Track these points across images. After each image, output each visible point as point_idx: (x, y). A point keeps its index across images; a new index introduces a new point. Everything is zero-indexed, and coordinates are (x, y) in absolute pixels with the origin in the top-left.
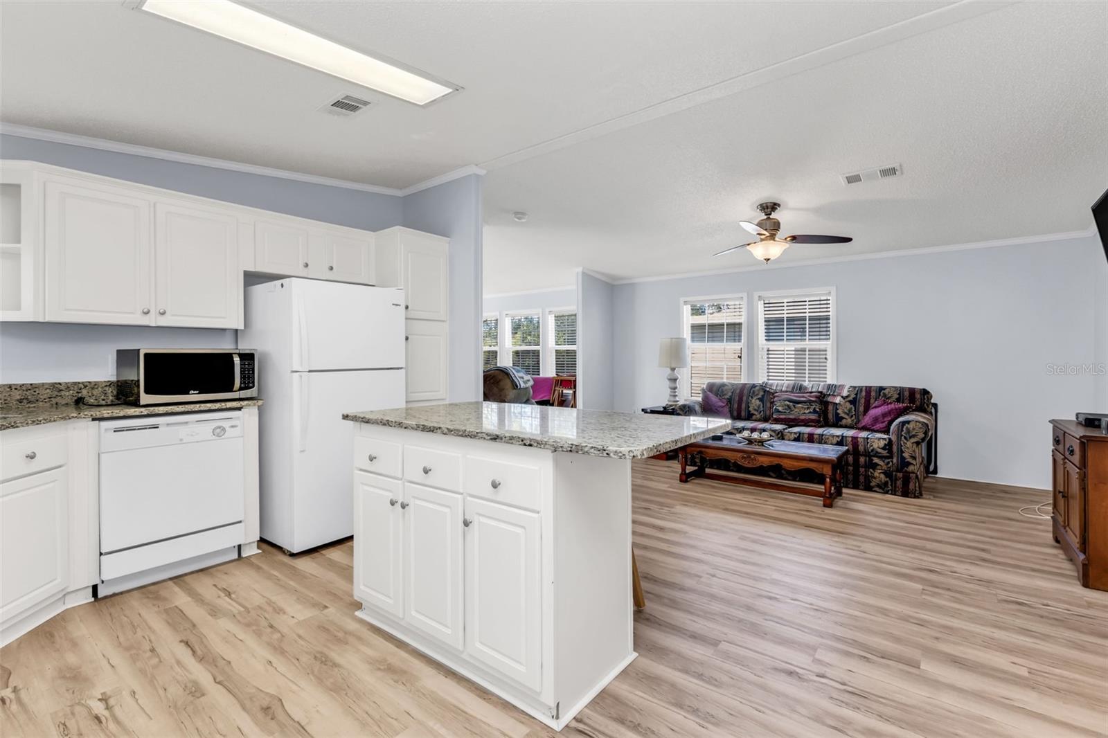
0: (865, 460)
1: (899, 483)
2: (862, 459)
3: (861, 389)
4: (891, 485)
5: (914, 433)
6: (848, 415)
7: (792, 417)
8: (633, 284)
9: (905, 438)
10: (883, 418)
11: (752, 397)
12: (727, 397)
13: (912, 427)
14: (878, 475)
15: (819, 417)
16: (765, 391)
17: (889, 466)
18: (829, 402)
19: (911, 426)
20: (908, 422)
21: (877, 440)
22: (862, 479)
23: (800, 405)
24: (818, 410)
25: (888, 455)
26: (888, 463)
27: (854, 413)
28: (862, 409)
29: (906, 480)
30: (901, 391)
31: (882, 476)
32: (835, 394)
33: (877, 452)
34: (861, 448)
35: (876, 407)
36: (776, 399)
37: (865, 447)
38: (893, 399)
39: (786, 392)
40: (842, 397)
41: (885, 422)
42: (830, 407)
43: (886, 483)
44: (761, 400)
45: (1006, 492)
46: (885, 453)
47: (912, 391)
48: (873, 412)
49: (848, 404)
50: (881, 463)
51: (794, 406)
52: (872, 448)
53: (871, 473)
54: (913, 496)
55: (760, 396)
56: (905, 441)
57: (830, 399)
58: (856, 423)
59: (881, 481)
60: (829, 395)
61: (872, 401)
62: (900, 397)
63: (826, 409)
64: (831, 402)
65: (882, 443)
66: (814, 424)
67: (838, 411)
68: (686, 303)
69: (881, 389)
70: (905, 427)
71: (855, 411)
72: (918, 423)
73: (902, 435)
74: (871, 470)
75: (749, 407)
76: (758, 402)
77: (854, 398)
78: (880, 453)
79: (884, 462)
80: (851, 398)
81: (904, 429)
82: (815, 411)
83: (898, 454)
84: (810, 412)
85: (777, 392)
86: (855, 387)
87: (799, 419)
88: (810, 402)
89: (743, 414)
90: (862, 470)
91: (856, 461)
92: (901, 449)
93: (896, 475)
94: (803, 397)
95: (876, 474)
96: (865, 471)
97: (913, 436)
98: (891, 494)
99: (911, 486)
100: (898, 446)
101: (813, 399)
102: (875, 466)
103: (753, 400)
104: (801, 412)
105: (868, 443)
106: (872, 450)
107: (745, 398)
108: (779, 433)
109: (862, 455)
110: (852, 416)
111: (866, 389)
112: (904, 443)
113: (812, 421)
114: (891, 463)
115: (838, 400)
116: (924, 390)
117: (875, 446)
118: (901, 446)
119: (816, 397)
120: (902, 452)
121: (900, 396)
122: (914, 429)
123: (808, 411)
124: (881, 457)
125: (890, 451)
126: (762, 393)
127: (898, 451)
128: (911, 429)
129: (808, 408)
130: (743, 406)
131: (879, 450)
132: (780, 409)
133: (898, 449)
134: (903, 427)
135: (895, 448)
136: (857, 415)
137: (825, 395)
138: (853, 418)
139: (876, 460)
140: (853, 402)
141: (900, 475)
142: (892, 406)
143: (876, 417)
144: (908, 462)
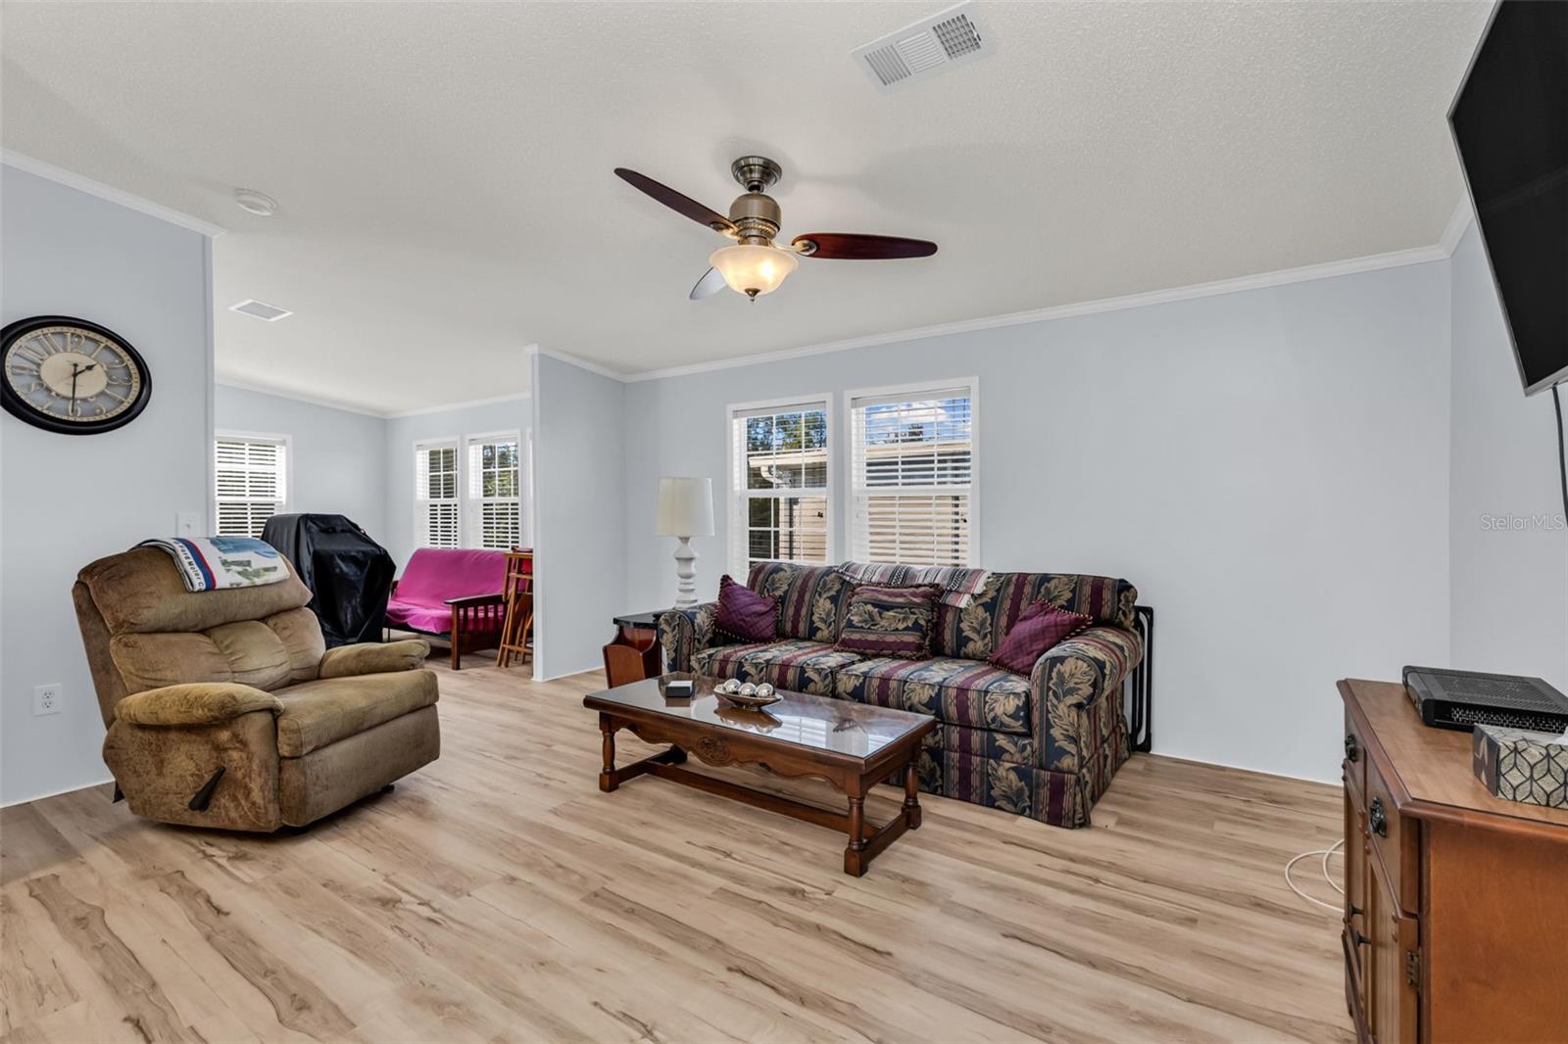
0: (982, 737)
1: (1044, 793)
2: (976, 738)
3: (1009, 576)
4: (1030, 797)
5: (1072, 685)
6: (978, 633)
7: (872, 637)
8: (655, 381)
9: (1055, 694)
10: (1031, 645)
11: (820, 595)
12: (778, 593)
13: (1068, 670)
14: (1004, 774)
15: (924, 638)
16: (844, 582)
17: (1026, 754)
18: (948, 606)
19: (1066, 668)
20: (1061, 660)
21: (1005, 694)
22: (975, 780)
23: (891, 613)
24: (922, 622)
25: (1023, 730)
26: (1024, 748)
27: (989, 630)
28: (1003, 621)
29: (1057, 790)
30: (1077, 582)
31: (1013, 776)
32: (961, 590)
33: (1002, 724)
34: (973, 714)
35: (1025, 619)
36: (854, 599)
37: (980, 714)
38: (1062, 602)
39: (879, 584)
40: (972, 595)
41: (1032, 652)
42: (949, 617)
43: (1020, 792)
44: (834, 600)
45: (1273, 799)
46: (1017, 726)
47: (1098, 584)
48: (1022, 628)
49: (980, 610)
50: (1010, 747)
51: (880, 614)
52: (992, 714)
53: (993, 768)
54: (1070, 824)
55: (833, 593)
56: (1055, 702)
57: (950, 600)
58: (991, 651)
59: (1010, 787)
60: (951, 591)
61: (1024, 604)
62: (1073, 598)
63: (941, 617)
64: (952, 607)
65: (1012, 704)
66: (909, 653)
67: (961, 625)
68: (737, 414)
69: (1045, 578)
70: (1055, 670)
71: (991, 625)
72: (1080, 663)
73: (1049, 689)
74: (992, 761)
75: (812, 614)
76: (828, 605)
77: (992, 599)
78: (1008, 726)
79: (1016, 744)
80: (986, 599)
81: (1054, 675)
82: (916, 626)
83: (1041, 729)
84: (907, 629)
85: (861, 585)
86: (1000, 575)
87: (884, 642)
88: (911, 606)
89: (802, 627)
90: (976, 760)
91: (965, 742)
92: (1048, 719)
93: (1038, 776)
94: (901, 595)
95: (1001, 772)
96: (982, 762)
97: (1071, 692)
98: (1030, 817)
99: (1067, 802)
100: (1041, 712)
101: (917, 600)
102: (998, 753)
103: (822, 601)
104: (893, 626)
105: (986, 702)
106: (994, 719)
107: (807, 597)
108: (826, 676)
109: (976, 729)
110: (985, 636)
111: (1017, 580)
112: (1053, 705)
113: (906, 646)
114: (1029, 748)
115: (964, 602)
116: (1122, 581)
117: (999, 710)
118: (1048, 712)
119: (924, 595)
120: (1049, 726)
121: (1074, 596)
122: (1072, 675)
123: (905, 625)
124: (1010, 734)
125: (1028, 721)
126: (837, 587)
127: (1041, 723)
128: (1066, 675)
129: (905, 619)
130: (804, 612)
131: (1007, 720)
132: (855, 619)
133: (1041, 717)
134: (1051, 671)
135: (1036, 718)
136: (994, 634)
137: (942, 592)
138: (986, 641)
139: (1001, 740)
140: (990, 607)
141: (1046, 775)
142: (1051, 618)
143: (1020, 641)
144: (1060, 748)
